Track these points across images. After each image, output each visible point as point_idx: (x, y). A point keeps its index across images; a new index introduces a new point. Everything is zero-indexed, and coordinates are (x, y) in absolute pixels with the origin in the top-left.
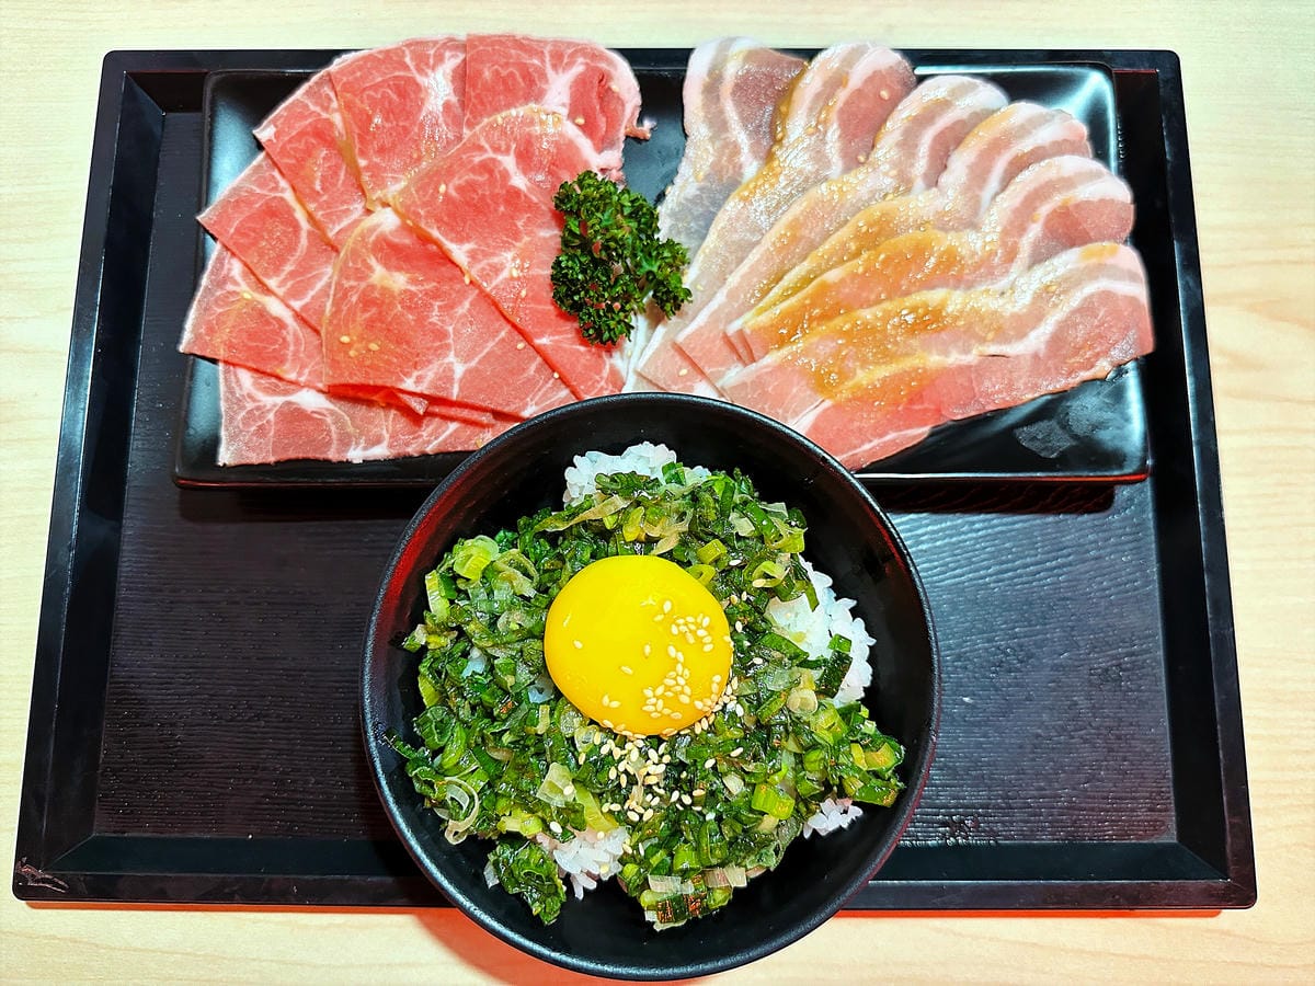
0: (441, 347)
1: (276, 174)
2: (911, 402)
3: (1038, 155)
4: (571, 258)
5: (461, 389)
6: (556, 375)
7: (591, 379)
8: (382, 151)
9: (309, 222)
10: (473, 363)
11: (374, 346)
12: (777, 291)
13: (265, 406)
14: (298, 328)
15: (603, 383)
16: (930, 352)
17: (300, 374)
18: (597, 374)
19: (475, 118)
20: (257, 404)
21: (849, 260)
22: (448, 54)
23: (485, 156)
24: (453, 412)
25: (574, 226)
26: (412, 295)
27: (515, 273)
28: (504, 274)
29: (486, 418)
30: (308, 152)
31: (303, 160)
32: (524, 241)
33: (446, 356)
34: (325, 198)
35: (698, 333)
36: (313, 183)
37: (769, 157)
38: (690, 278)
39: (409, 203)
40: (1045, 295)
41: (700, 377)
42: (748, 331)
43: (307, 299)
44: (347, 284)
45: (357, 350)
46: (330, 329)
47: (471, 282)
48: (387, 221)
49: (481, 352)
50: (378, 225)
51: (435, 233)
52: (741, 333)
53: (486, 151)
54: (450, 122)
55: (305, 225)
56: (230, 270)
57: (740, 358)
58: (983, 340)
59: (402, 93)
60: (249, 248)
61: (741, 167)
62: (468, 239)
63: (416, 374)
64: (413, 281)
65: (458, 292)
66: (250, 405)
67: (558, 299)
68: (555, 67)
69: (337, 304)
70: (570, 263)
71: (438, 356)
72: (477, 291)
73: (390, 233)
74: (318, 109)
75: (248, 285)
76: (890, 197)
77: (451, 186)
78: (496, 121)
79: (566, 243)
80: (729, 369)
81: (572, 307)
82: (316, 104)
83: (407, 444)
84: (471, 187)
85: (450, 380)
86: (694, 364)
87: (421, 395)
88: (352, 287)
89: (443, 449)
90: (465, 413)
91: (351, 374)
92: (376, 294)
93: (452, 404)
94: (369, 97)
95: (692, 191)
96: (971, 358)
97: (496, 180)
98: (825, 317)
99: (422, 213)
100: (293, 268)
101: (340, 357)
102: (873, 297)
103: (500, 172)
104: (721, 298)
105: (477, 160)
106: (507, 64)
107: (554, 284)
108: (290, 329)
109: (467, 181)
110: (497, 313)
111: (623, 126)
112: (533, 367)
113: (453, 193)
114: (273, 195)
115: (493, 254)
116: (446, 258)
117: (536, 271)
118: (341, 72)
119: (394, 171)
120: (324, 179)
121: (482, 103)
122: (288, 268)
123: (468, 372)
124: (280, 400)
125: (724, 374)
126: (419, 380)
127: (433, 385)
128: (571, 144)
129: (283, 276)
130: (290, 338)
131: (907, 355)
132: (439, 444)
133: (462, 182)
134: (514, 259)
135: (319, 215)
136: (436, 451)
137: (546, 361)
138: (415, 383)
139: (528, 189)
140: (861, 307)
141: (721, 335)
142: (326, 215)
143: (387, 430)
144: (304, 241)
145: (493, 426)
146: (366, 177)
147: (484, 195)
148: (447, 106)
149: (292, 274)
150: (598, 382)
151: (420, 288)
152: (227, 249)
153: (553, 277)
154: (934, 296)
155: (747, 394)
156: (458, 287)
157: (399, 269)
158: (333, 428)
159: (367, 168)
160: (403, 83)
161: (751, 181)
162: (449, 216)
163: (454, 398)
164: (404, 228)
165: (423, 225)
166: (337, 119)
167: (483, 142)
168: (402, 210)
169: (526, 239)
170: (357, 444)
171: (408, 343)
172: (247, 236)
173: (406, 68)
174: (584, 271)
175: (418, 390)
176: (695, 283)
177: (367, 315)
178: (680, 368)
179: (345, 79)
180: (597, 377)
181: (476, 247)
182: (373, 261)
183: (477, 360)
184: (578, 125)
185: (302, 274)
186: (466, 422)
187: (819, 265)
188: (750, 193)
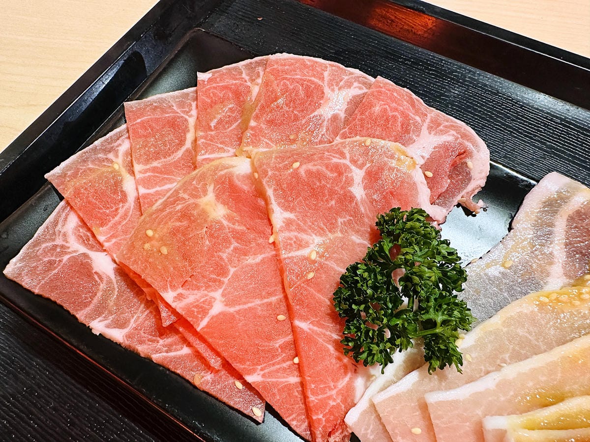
0: (215, 281)
1: (194, 104)
4: (368, 270)
5: (207, 326)
6: (296, 360)
7: (325, 383)
8: (271, 122)
9: (192, 143)
10: (232, 310)
11: (165, 250)
13: (69, 248)
14: (132, 207)
15: (334, 392)
17: (108, 240)
18: (333, 380)
19: (350, 133)
20: (64, 243)
22: (356, 84)
23: (342, 161)
24: (191, 339)
25: (387, 246)
26: (222, 227)
27: (314, 256)
28: (305, 252)
29: (215, 362)
30: (222, 101)
31: (215, 103)
32: (336, 235)
33: (216, 290)
34: (213, 133)
35: (454, 404)
36: (211, 120)
37: (579, 281)
39: (265, 161)
43: (152, 191)
44: (182, 195)
45: (152, 246)
46: (148, 219)
47: (274, 243)
48: (242, 167)
49: (245, 303)
50: (233, 167)
51: (270, 192)
53: (345, 158)
54: (331, 129)
55: (188, 144)
56: (120, 145)
59: (309, 94)
60: (140, 137)
61: (548, 275)
62: (292, 210)
63: (180, 291)
64: (230, 218)
65: (258, 245)
66: (59, 241)
67: (337, 297)
68: (430, 128)
69: (165, 205)
70: (366, 275)
71: (208, 287)
72: (274, 253)
73: (238, 176)
74: (247, 78)
75: (124, 160)
77: (304, 167)
78: (364, 142)
79: (371, 257)
81: (345, 311)
82: (248, 75)
83: (141, 342)
84: (319, 175)
85: (204, 312)
86: (431, 430)
87: (174, 312)
88: (183, 199)
89: (165, 363)
90: (201, 347)
91: (135, 262)
92: (195, 213)
93: (195, 333)
94: (285, 84)
97: (341, 182)
99: (270, 173)
100: (159, 165)
101: (138, 244)
103: (347, 177)
105: (335, 160)
106: (396, 110)
107: (341, 283)
108: (127, 205)
109: (318, 171)
110: (279, 279)
112: (281, 341)
113: (302, 172)
114: (182, 115)
115: (304, 231)
116: (266, 215)
117: (332, 264)
118: (277, 62)
119: (271, 139)
120: (220, 122)
121: (362, 127)
122: (155, 164)
123: (222, 314)
124: (82, 249)
126: (180, 297)
127: (188, 309)
128: (413, 186)
129: (148, 167)
130: (121, 211)
132: (165, 358)
133: (314, 169)
134: (319, 245)
135: (201, 142)
136: (160, 363)
137: (295, 342)
138: (175, 297)
139: (362, 199)
142: (204, 144)
143: (136, 321)
144: (180, 153)
145: (217, 371)
146: (248, 133)
147: (325, 186)
148: (335, 118)
149: (154, 170)
150: (330, 389)
151: (231, 225)
152: (128, 131)
153: (343, 278)
156: (261, 241)
157: (224, 203)
158: (99, 294)
159: (253, 128)
160: (313, 86)
162: (289, 185)
163: (198, 329)
164: (250, 177)
165: (264, 182)
166: (255, 90)
167: (346, 151)
168: (256, 164)
169: (339, 235)
170: (106, 318)
171: (191, 262)
172: (146, 129)
173: (323, 79)
174: (375, 288)
175: (173, 305)
176: (466, 350)
177: (178, 224)
178: (416, 425)
179: (276, 66)
180: (332, 384)
181: (294, 218)
182: (210, 188)
183: (237, 308)
184: (426, 176)
185: (161, 172)
186: (198, 355)
188: (551, 301)
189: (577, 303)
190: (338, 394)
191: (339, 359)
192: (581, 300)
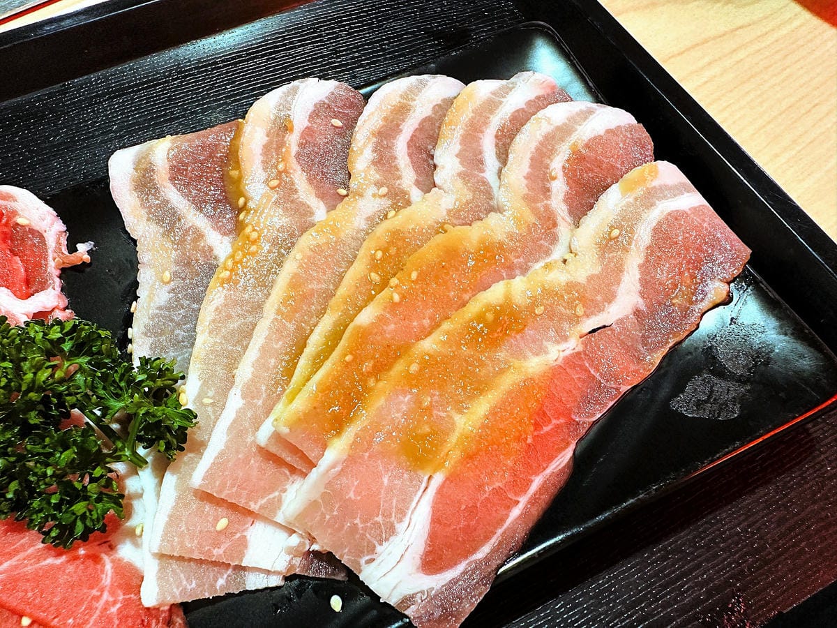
2: (537, 426)
3: (519, 121)
6: (26, 621)
7: (84, 600)
12: (303, 363)
15: (106, 596)
16: (525, 358)
18: (92, 587)
21: (377, 293)
37: (238, 227)
38: (189, 394)
40: (611, 244)
41: (250, 519)
42: (285, 430)
52: (277, 437)
57: (293, 470)
58: (575, 320)
61: (211, 250)
76: (392, 213)
80: (285, 491)
86: (233, 507)
95: (163, 297)
96: (572, 345)
98: (380, 369)
102: (426, 322)
104: (235, 401)
111: (50, 258)
125: (280, 501)
131: (502, 371)
140: (418, 339)
141: (254, 449)
150: (97, 599)
154: (495, 294)
155: (323, 516)
161: (227, 259)
176: (199, 398)
178: (217, 520)
180: (95, 592)
187: (345, 312)
188: (232, 270)
189: (254, 248)
190: (112, 593)
191: (76, 558)
192: (254, 242)
